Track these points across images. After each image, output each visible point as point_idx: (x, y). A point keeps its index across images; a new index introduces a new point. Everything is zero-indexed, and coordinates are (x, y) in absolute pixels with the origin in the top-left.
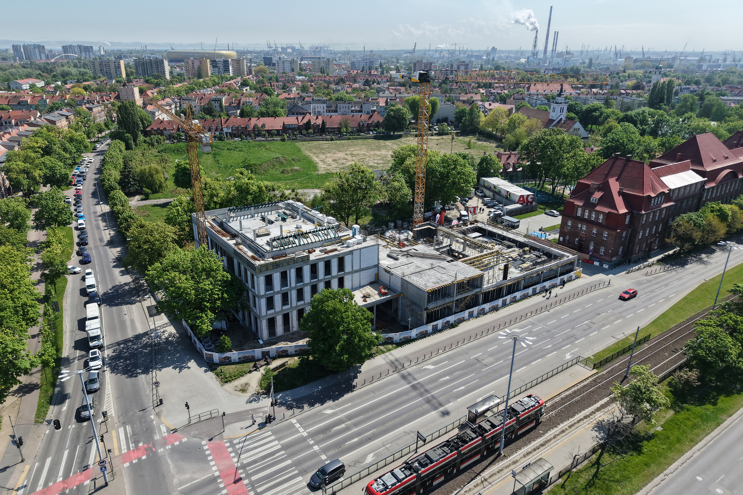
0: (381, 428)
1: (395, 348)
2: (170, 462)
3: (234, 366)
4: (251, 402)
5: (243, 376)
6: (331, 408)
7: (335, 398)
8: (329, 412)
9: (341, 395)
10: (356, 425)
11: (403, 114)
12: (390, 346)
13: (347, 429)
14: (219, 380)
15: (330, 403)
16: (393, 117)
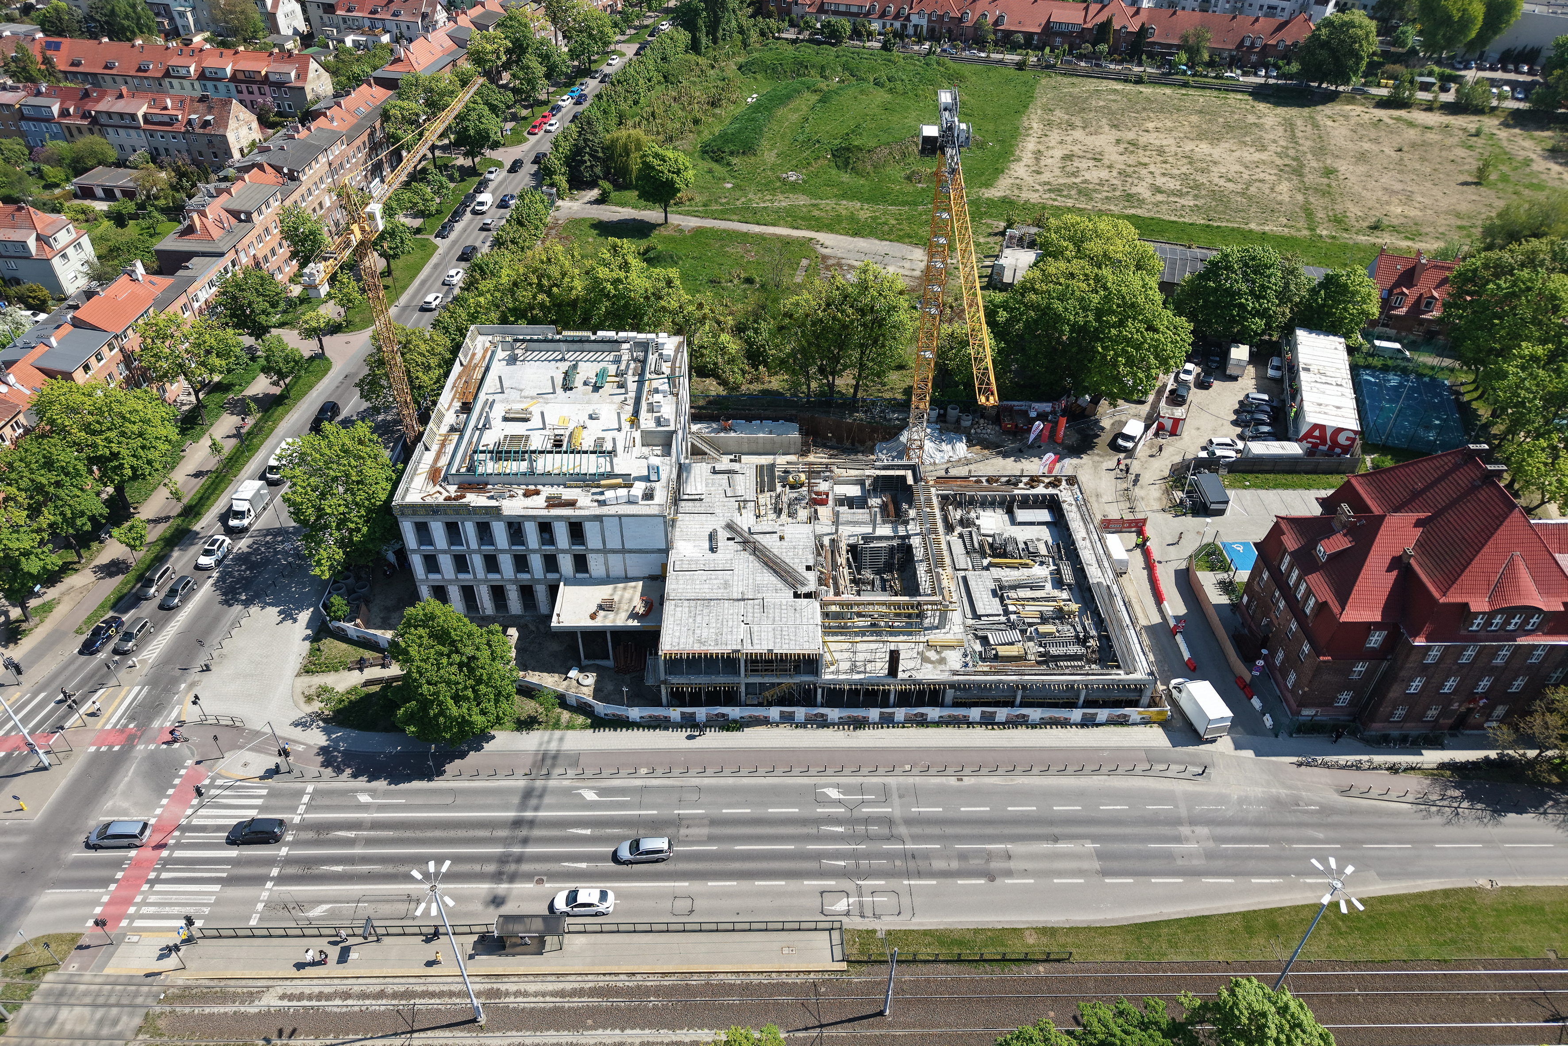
0: (390, 869)
1: (584, 727)
2: (130, 774)
3: (344, 646)
4: (296, 725)
5: (337, 671)
6: (373, 793)
7: (396, 778)
8: (364, 798)
9: (409, 779)
10: (370, 842)
11: (1355, 39)
12: (580, 719)
13: (351, 842)
14: (305, 662)
15: (381, 784)
16: (1325, 45)
